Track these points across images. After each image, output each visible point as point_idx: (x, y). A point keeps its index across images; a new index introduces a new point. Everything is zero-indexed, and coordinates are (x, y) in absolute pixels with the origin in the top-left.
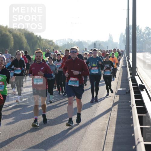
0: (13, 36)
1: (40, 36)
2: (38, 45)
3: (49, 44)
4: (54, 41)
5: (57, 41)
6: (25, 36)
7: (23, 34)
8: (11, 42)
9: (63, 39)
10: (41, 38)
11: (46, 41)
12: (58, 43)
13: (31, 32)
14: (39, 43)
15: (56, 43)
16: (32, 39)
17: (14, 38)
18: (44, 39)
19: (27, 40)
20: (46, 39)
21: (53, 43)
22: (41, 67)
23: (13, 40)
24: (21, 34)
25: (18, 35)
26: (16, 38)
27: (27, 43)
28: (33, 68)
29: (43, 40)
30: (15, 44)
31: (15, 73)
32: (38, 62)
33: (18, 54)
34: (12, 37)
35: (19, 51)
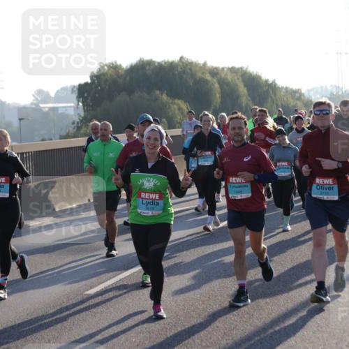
0: (219, 83)
1: (274, 81)
2: (270, 100)
3: (293, 97)
4: (303, 91)
5: (309, 91)
6: (243, 81)
7: (238, 79)
8: (215, 94)
9: (322, 87)
10: (275, 85)
11: (287, 91)
12: (311, 94)
13: (255, 73)
14: (273, 96)
15: (306, 94)
16: (258, 88)
17: (221, 87)
18: (282, 88)
19: (248, 90)
20: (287, 88)
21: (301, 94)
22: (247, 156)
23: (219, 90)
24: (236, 78)
25: (230, 80)
26: (225, 86)
27: (249, 95)
28: (225, 159)
29: (280, 89)
30: (223, 98)
31: (200, 163)
32: (236, 142)
33: (205, 121)
34: (217, 85)
35: (207, 113)
